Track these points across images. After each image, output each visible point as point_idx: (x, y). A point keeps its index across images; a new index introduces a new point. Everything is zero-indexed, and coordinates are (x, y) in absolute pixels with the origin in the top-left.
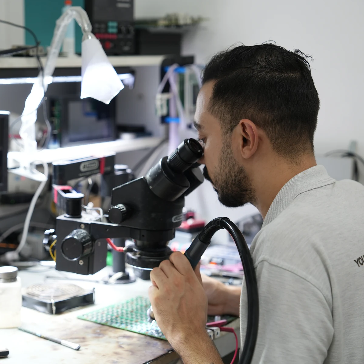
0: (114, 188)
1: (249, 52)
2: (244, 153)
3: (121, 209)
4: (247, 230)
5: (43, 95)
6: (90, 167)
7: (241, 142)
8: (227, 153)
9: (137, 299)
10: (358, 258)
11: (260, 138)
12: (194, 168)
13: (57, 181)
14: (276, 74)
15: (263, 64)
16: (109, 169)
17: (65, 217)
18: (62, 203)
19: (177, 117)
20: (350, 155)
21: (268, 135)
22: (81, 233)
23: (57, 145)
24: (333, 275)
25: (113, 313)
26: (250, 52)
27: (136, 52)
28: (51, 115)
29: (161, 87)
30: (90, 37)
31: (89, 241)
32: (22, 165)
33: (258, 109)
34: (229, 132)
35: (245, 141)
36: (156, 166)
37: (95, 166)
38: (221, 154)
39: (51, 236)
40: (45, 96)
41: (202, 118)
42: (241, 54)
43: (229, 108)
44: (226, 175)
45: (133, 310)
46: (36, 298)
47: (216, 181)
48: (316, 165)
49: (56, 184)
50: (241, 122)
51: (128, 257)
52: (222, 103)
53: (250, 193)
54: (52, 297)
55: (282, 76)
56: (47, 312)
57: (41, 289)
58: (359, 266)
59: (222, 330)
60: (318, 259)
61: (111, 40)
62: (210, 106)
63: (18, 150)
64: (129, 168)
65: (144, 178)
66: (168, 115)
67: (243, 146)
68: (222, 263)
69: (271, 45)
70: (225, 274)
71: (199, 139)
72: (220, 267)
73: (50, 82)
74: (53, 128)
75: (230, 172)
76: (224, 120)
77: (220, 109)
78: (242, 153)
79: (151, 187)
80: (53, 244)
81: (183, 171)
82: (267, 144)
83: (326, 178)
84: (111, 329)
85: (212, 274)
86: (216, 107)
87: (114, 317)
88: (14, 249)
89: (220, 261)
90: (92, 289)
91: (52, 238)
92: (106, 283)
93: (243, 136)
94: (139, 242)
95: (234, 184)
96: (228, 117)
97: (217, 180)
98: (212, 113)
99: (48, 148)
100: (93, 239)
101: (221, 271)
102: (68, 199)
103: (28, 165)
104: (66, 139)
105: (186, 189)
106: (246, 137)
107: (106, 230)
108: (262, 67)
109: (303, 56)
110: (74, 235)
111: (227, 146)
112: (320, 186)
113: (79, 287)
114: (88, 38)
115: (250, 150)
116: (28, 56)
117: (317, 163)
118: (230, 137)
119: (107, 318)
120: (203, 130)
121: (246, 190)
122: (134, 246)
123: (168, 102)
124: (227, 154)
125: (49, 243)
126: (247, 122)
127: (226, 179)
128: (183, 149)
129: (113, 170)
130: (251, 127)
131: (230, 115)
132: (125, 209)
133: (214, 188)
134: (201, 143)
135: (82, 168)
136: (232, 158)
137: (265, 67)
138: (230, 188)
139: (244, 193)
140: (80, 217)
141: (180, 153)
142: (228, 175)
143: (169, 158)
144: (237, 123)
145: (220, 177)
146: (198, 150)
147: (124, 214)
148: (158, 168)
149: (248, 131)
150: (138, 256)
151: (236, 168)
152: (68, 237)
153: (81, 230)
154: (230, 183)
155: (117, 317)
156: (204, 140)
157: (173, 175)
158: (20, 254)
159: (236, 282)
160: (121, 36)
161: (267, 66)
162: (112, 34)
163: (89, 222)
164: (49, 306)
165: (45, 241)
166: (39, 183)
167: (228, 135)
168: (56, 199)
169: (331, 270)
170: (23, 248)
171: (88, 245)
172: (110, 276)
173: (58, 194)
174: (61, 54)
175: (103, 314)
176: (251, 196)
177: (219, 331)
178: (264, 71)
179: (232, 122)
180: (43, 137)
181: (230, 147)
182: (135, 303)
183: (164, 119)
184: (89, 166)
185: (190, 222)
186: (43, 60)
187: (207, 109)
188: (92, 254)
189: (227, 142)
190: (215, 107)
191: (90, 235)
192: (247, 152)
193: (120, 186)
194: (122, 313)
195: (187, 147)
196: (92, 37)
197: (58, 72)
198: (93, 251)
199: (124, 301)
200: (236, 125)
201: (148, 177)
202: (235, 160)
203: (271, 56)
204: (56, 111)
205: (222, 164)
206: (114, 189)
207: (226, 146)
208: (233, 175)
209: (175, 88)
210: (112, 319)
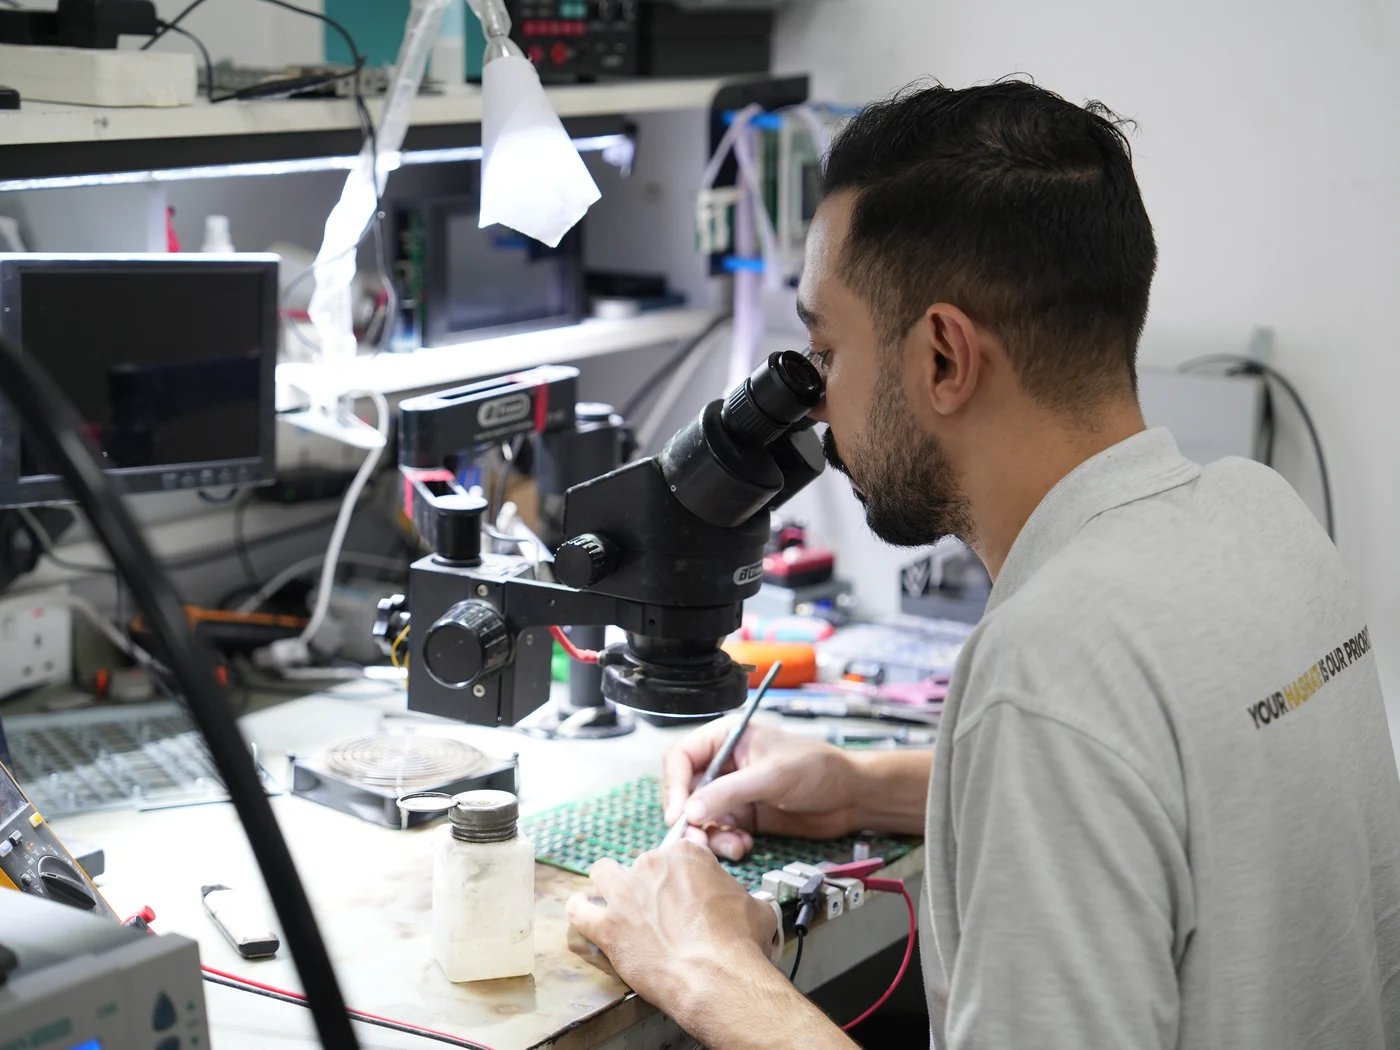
0: (570, 487)
1: (956, 108)
2: (937, 399)
3: (589, 549)
4: (952, 578)
5: (374, 205)
6: (505, 414)
7: (929, 367)
8: (891, 396)
9: (640, 787)
10: (1257, 702)
11: (985, 358)
12: (796, 431)
13: (413, 454)
14: (1032, 174)
15: (994, 144)
16: (559, 416)
17: (433, 561)
18: (426, 520)
19: (758, 255)
20: (1253, 369)
21: (1007, 348)
22: (479, 611)
23: (414, 341)
24: (1188, 749)
25: (570, 828)
26: (958, 110)
27: (642, 68)
28: (400, 253)
29: (712, 171)
30: (505, 53)
31: (502, 634)
32: (316, 403)
33: (978, 274)
34: (898, 337)
35: (943, 365)
36: (689, 429)
37: (521, 410)
38: (873, 400)
39: (396, 614)
40: (379, 209)
41: (819, 294)
42: (932, 115)
43: (896, 269)
44: (888, 458)
45: (626, 817)
46: (354, 783)
47: (861, 474)
48: (1142, 428)
49: (409, 464)
50: (931, 311)
51: (610, 678)
52: (878, 254)
53: (956, 510)
54: (399, 782)
55: (1050, 179)
56: (384, 822)
57: (367, 755)
58: (1258, 726)
59: (868, 886)
60: (1151, 701)
61: (568, 40)
62: (842, 264)
63: (305, 358)
64: (616, 413)
65: (656, 460)
66: (731, 250)
67: (937, 379)
68: (879, 679)
69: (1020, 87)
70: (886, 710)
71: (812, 354)
72: (872, 690)
73: (395, 166)
74: (403, 295)
75: (899, 450)
76: (881, 305)
77: (872, 274)
78: (932, 396)
79: (674, 489)
80: (402, 636)
81: (766, 443)
82: (1005, 374)
83: (1173, 466)
84: (563, 876)
85: (848, 708)
86: (860, 267)
87: (571, 841)
88: (295, 632)
89: (873, 670)
90: (510, 756)
91: (400, 619)
92: (551, 734)
93: (936, 350)
94: (638, 639)
95: (910, 484)
96: (894, 297)
97: (864, 471)
98: (848, 283)
99: (390, 350)
100: (511, 628)
101: (874, 701)
102: (443, 514)
103: (332, 405)
104: (439, 323)
105: (772, 495)
106: (944, 353)
107: (550, 601)
108: (992, 155)
109: (1112, 120)
110: (457, 617)
111: (891, 376)
112: (1153, 492)
113: (474, 750)
114: (500, 54)
115: (957, 390)
116: (330, 94)
117: (1147, 423)
118: (900, 352)
119: (553, 843)
120: (823, 331)
121: (945, 501)
122: (627, 647)
123: (731, 211)
124: (891, 401)
125: (390, 635)
126: (949, 312)
127: (888, 468)
128: (765, 379)
129: (572, 416)
130: (958, 328)
131: (899, 291)
132: (600, 548)
133: (854, 489)
134: (817, 364)
135: (482, 418)
136: (904, 411)
137: (1000, 153)
138: (900, 494)
139: (938, 509)
140: (476, 563)
141: (755, 390)
142: (892, 457)
143: (726, 404)
144: (919, 314)
145: (871, 462)
146: (809, 386)
147: (599, 561)
148: (695, 435)
149: (950, 336)
150: (637, 676)
151: (916, 440)
152: (442, 622)
153: (478, 601)
154: (899, 481)
155: (579, 841)
156: (827, 355)
157: (737, 453)
158: (310, 646)
159: (916, 735)
160: (597, 26)
161: (1008, 153)
162: (573, 20)
163: (502, 580)
164: (389, 806)
165: (380, 629)
166: (365, 453)
167: (893, 346)
168: (409, 508)
169: (1183, 731)
170: (321, 629)
171: (498, 645)
172: (564, 717)
173: (416, 493)
174: (426, 88)
175: (541, 830)
176: (956, 519)
177: (861, 891)
178: (997, 165)
179: (904, 310)
180: (373, 316)
181: (898, 382)
182: (634, 797)
183: (720, 263)
184: (503, 410)
185: (792, 556)
186: (374, 105)
187: (836, 272)
188: (510, 667)
189: (890, 366)
190: (856, 267)
191: (503, 617)
192: (945, 399)
193: (587, 483)
194: (597, 827)
195: (775, 376)
196: (511, 53)
197: (418, 137)
198: (511, 660)
199: (603, 792)
200: (916, 320)
201: (665, 457)
202: (913, 417)
203: (1018, 121)
204: (413, 241)
205: (875, 427)
206: (570, 490)
207: (886, 379)
208: (908, 459)
209: (751, 172)
210: (565, 846)
